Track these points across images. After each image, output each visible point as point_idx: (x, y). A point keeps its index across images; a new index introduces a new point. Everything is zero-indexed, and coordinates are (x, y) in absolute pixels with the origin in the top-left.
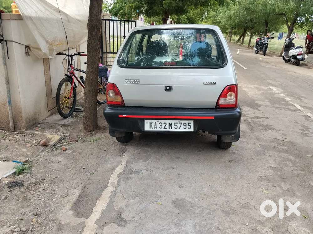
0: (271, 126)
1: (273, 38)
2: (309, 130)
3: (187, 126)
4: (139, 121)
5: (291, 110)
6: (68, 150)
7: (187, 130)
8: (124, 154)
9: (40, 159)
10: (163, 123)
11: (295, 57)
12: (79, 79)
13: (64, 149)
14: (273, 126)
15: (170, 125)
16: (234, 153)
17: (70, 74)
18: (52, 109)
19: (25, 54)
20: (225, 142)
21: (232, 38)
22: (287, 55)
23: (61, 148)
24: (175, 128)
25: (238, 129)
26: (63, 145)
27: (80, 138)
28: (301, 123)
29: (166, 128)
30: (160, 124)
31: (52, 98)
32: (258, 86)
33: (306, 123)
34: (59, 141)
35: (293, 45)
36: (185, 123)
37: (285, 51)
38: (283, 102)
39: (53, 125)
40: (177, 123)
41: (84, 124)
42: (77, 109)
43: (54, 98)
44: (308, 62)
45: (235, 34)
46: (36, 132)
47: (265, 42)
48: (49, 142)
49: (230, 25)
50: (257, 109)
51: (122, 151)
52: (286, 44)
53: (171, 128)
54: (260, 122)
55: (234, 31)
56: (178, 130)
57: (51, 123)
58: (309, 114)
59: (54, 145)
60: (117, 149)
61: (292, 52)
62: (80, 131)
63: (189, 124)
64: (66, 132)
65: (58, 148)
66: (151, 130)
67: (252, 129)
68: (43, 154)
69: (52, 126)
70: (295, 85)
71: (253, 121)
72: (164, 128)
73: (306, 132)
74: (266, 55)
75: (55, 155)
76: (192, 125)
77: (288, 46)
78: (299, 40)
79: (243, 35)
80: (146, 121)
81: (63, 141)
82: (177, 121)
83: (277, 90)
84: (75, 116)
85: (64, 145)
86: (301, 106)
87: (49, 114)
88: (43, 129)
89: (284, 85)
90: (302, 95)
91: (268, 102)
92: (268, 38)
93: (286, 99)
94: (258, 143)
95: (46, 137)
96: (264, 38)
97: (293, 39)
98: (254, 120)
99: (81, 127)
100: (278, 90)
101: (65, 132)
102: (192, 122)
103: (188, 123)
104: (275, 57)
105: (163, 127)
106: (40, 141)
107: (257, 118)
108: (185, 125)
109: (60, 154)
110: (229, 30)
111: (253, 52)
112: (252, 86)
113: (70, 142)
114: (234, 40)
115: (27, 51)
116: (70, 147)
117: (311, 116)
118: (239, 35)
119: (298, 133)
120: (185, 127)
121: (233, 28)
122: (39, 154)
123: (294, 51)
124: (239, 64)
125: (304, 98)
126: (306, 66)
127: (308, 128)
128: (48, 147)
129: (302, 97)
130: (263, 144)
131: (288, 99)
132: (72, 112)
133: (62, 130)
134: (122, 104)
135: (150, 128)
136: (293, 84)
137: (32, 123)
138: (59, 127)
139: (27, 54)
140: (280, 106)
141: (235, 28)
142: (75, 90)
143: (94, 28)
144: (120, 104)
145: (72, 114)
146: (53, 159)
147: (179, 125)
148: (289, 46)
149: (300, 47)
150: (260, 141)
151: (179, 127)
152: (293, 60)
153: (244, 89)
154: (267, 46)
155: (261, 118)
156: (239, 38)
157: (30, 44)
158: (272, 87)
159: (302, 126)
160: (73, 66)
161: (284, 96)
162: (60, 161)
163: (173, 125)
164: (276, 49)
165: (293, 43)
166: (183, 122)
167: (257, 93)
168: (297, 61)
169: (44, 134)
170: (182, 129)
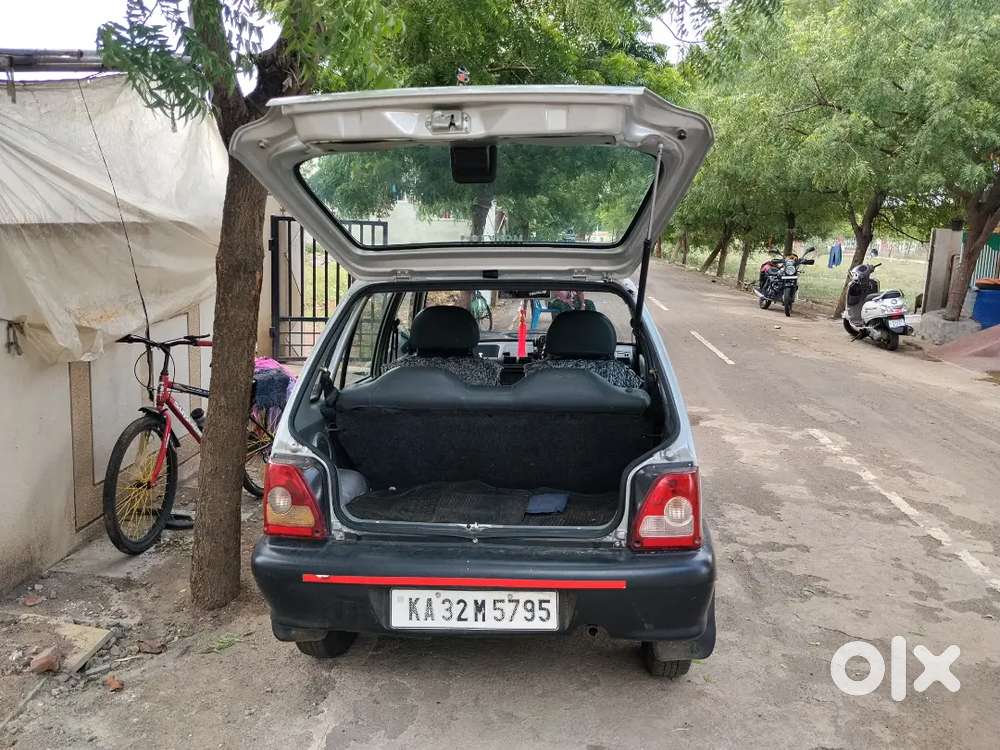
0: (819, 579)
1: (811, 262)
2: (941, 592)
3: (539, 613)
4: (373, 597)
5: (878, 517)
6: (129, 691)
7: (537, 625)
8: (323, 707)
9: (26, 728)
10: (455, 601)
11: (881, 323)
12: (189, 420)
13: (116, 685)
14: (825, 580)
15: (480, 607)
16: (701, 694)
17: (160, 404)
18: (89, 523)
19: (6, 350)
20: (665, 663)
21: (689, 255)
22: (858, 318)
23: (106, 677)
24: (495, 618)
25: (705, 618)
26: (113, 666)
27: (176, 638)
28: (911, 567)
29: (466, 620)
30: (443, 602)
31: (94, 485)
32: (773, 428)
33: (928, 568)
34: (103, 651)
35: (874, 287)
36: (529, 601)
37: (850, 305)
38: (852, 488)
39: (87, 582)
40: (502, 601)
41: (194, 583)
42: (178, 517)
43: (99, 484)
44: (923, 338)
45: (697, 243)
46: (25, 616)
47: (787, 275)
48: (64, 657)
49: (682, 218)
50: (769, 512)
51: (317, 693)
52: (850, 283)
53: (484, 620)
54: (781, 562)
55: (692, 235)
56: (505, 625)
57: (81, 578)
58: (937, 533)
59: (82, 669)
60: (299, 682)
61: (872, 308)
62: (179, 610)
63: (544, 605)
64: (131, 612)
65: (93, 679)
66: (414, 624)
67: (756, 594)
68: (40, 704)
69: (84, 589)
70: (886, 421)
71: (760, 560)
72: (460, 619)
73: (932, 603)
74: (793, 312)
75: (81, 710)
76: (553, 606)
77: (858, 289)
78: (891, 259)
79: (721, 248)
80: (396, 594)
81: (115, 650)
82: (503, 595)
83: (830, 442)
84: (168, 545)
85: (117, 668)
86: (912, 503)
87: (78, 539)
88: (52, 604)
89: (852, 422)
90: (912, 461)
91: (805, 485)
92: (797, 263)
93: (861, 474)
94: (778, 651)
95: (58, 636)
96: (785, 263)
97: (872, 269)
98: (761, 555)
99: (184, 589)
100: (835, 442)
101: (125, 609)
102: (553, 597)
103: (541, 602)
104: (822, 320)
105: (455, 616)
106: (36, 653)
107: (773, 547)
108: (529, 606)
109: (99, 704)
110: (678, 233)
111: (752, 302)
112: (753, 427)
113: (140, 651)
114: (695, 262)
115: (12, 340)
116: (135, 673)
117: (943, 540)
118: (711, 248)
119: (909, 606)
120: (529, 615)
121: (691, 228)
122: (26, 704)
123: (877, 305)
124: (709, 345)
125: (918, 469)
126: (919, 352)
127: (937, 588)
128: (61, 678)
129: (910, 466)
130: (796, 653)
131: (868, 476)
132: (161, 531)
133: (117, 601)
134: (317, 535)
135: (411, 619)
136: (881, 418)
137: (15, 579)
138: (109, 590)
139: (13, 347)
140: (844, 504)
141: (696, 228)
142: (175, 454)
143: (238, 271)
144: (310, 534)
145: (158, 538)
146: (73, 725)
147: (508, 608)
148: (862, 290)
149: (896, 295)
150: (783, 642)
151: (508, 615)
152: (877, 334)
153: (727, 438)
154: (793, 287)
155: (784, 547)
156: (708, 256)
157: (26, 316)
158: (816, 432)
159: (918, 578)
160: (170, 379)
161: (854, 461)
162: (95, 734)
163: (489, 606)
164: (822, 289)
165: (872, 280)
166: (522, 596)
167: (769, 452)
168: (888, 338)
169: (53, 621)
170: (519, 623)
